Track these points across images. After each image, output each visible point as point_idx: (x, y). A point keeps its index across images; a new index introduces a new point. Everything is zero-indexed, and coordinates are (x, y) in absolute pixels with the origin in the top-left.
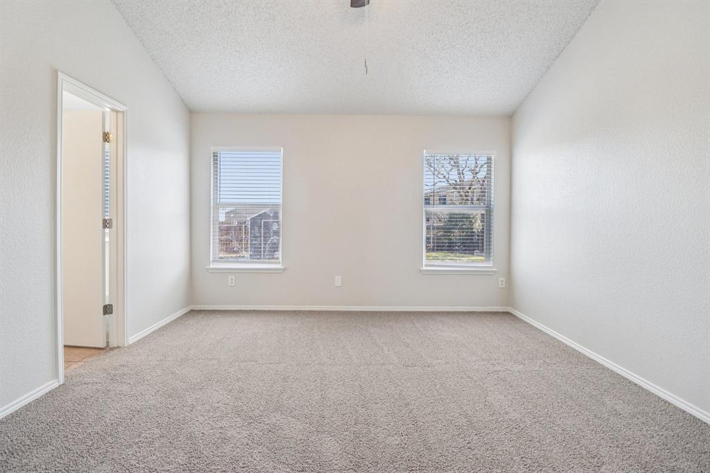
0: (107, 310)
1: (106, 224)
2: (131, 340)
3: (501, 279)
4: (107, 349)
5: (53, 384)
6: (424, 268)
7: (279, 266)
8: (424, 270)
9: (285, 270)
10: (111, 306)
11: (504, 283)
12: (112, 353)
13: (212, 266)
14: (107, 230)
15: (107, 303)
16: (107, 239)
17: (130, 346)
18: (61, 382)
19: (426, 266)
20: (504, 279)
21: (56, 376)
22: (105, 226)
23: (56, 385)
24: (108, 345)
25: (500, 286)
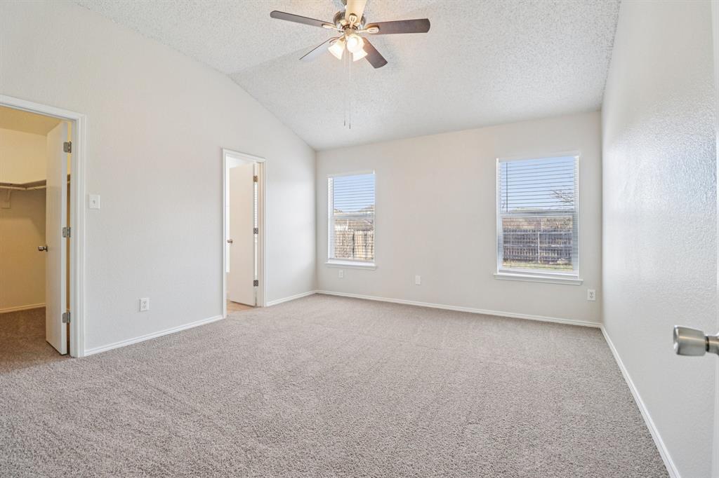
0: (256, 283)
1: (256, 231)
2: (268, 304)
3: (589, 291)
4: (255, 306)
5: (219, 318)
6: (499, 274)
7: (373, 265)
8: (498, 276)
9: (376, 267)
10: (257, 281)
11: (594, 295)
12: (258, 309)
13: (329, 262)
14: (256, 235)
15: (256, 279)
16: (256, 241)
17: (267, 307)
18: (225, 318)
19: (500, 271)
20: (594, 291)
21: (222, 313)
22: (255, 233)
23: (221, 318)
24: (256, 304)
25: (589, 298)
